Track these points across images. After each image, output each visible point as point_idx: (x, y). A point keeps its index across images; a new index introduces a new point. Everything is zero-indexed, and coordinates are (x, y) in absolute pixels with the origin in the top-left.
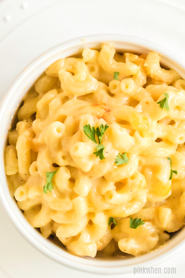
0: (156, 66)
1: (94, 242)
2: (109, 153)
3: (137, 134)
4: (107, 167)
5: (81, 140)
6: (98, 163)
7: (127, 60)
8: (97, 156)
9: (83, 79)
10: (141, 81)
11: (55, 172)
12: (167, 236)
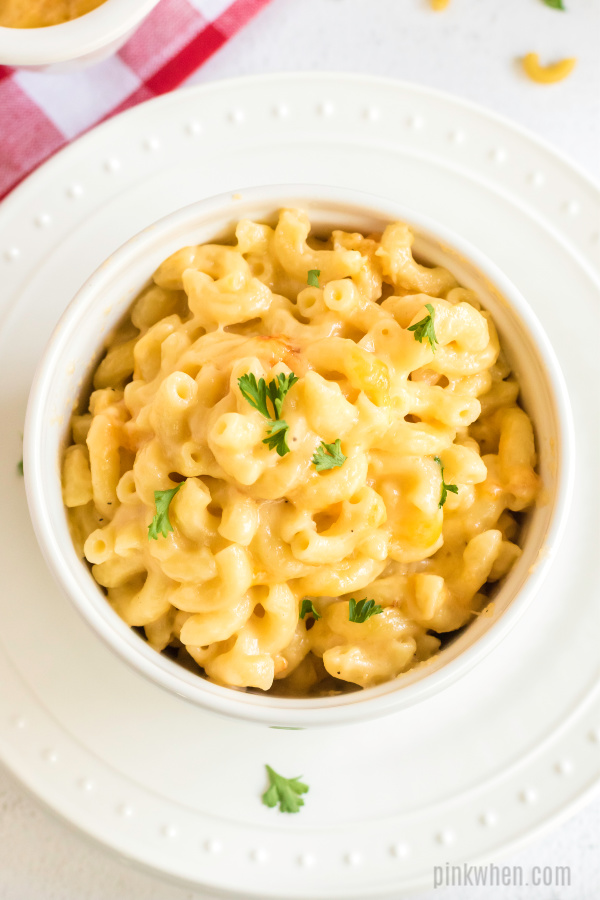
0: (404, 253)
1: (268, 654)
2: (299, 441)
3: (363, 398)
4: (296, 474)
5: (234, 409)
6: (274, 465)
7: (337, 244)
8: (271, 448)
9: (236, 287)
10: (371, 289)
11: (175, 492)
12: (434, 642)
